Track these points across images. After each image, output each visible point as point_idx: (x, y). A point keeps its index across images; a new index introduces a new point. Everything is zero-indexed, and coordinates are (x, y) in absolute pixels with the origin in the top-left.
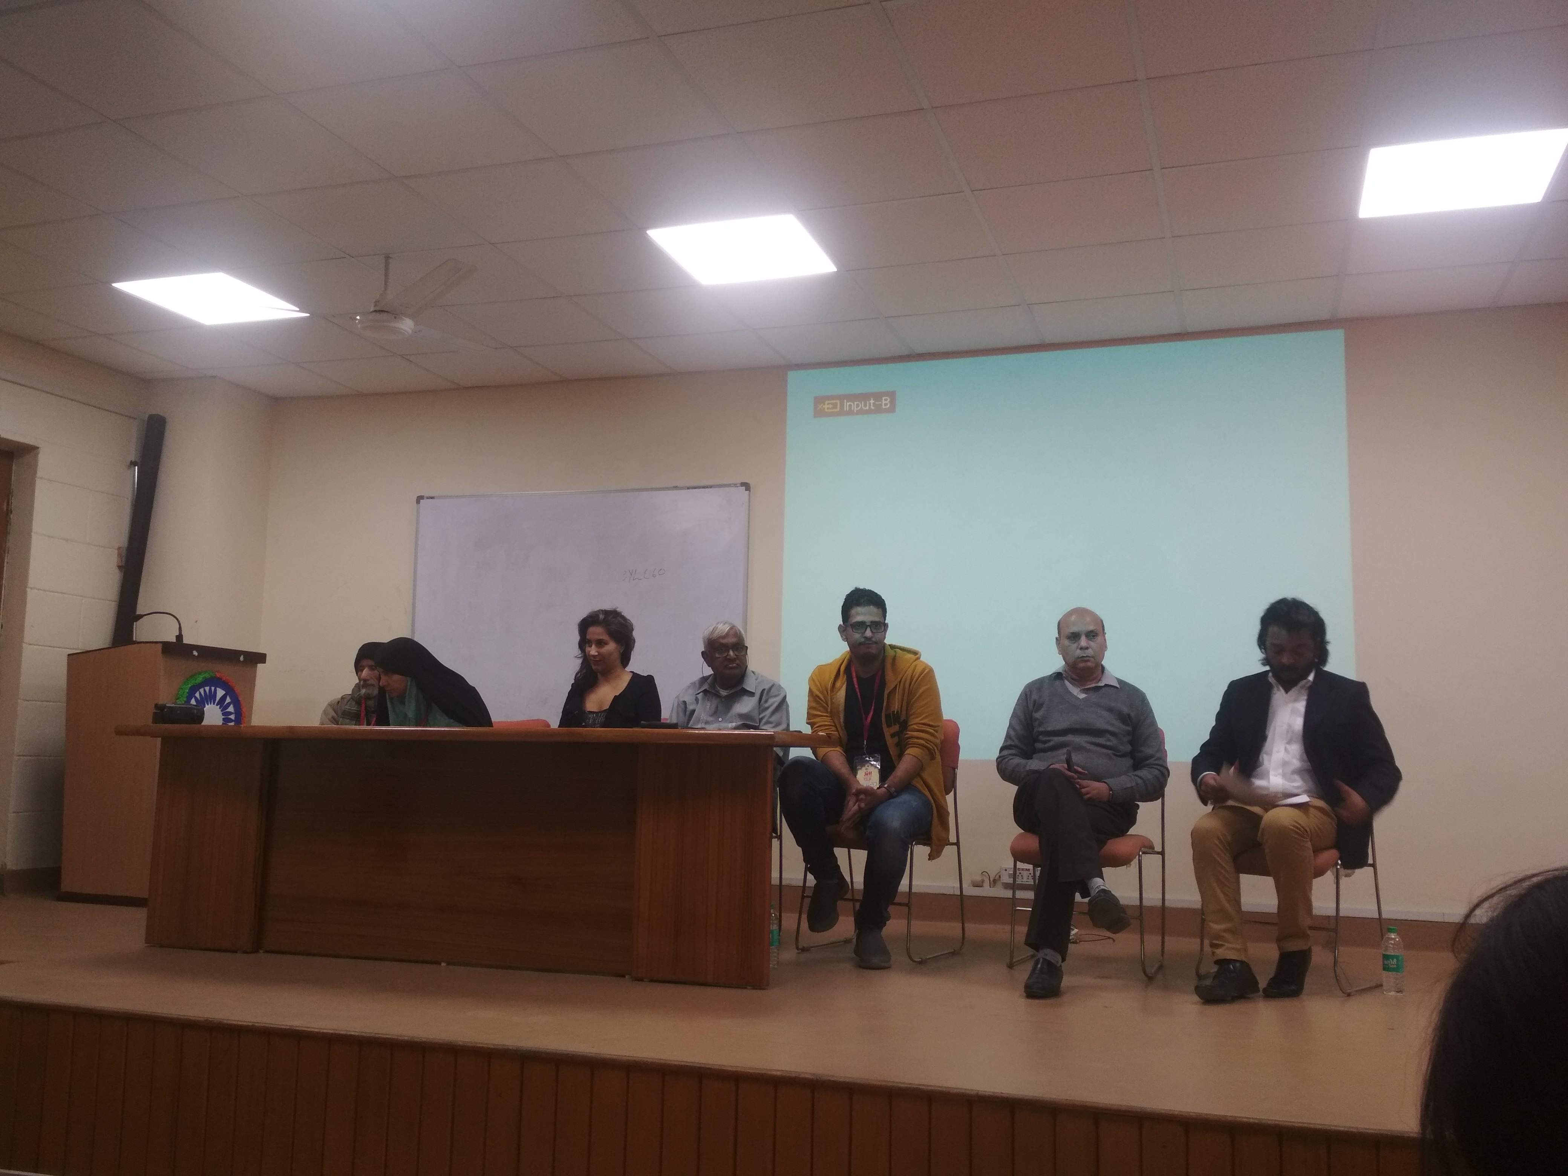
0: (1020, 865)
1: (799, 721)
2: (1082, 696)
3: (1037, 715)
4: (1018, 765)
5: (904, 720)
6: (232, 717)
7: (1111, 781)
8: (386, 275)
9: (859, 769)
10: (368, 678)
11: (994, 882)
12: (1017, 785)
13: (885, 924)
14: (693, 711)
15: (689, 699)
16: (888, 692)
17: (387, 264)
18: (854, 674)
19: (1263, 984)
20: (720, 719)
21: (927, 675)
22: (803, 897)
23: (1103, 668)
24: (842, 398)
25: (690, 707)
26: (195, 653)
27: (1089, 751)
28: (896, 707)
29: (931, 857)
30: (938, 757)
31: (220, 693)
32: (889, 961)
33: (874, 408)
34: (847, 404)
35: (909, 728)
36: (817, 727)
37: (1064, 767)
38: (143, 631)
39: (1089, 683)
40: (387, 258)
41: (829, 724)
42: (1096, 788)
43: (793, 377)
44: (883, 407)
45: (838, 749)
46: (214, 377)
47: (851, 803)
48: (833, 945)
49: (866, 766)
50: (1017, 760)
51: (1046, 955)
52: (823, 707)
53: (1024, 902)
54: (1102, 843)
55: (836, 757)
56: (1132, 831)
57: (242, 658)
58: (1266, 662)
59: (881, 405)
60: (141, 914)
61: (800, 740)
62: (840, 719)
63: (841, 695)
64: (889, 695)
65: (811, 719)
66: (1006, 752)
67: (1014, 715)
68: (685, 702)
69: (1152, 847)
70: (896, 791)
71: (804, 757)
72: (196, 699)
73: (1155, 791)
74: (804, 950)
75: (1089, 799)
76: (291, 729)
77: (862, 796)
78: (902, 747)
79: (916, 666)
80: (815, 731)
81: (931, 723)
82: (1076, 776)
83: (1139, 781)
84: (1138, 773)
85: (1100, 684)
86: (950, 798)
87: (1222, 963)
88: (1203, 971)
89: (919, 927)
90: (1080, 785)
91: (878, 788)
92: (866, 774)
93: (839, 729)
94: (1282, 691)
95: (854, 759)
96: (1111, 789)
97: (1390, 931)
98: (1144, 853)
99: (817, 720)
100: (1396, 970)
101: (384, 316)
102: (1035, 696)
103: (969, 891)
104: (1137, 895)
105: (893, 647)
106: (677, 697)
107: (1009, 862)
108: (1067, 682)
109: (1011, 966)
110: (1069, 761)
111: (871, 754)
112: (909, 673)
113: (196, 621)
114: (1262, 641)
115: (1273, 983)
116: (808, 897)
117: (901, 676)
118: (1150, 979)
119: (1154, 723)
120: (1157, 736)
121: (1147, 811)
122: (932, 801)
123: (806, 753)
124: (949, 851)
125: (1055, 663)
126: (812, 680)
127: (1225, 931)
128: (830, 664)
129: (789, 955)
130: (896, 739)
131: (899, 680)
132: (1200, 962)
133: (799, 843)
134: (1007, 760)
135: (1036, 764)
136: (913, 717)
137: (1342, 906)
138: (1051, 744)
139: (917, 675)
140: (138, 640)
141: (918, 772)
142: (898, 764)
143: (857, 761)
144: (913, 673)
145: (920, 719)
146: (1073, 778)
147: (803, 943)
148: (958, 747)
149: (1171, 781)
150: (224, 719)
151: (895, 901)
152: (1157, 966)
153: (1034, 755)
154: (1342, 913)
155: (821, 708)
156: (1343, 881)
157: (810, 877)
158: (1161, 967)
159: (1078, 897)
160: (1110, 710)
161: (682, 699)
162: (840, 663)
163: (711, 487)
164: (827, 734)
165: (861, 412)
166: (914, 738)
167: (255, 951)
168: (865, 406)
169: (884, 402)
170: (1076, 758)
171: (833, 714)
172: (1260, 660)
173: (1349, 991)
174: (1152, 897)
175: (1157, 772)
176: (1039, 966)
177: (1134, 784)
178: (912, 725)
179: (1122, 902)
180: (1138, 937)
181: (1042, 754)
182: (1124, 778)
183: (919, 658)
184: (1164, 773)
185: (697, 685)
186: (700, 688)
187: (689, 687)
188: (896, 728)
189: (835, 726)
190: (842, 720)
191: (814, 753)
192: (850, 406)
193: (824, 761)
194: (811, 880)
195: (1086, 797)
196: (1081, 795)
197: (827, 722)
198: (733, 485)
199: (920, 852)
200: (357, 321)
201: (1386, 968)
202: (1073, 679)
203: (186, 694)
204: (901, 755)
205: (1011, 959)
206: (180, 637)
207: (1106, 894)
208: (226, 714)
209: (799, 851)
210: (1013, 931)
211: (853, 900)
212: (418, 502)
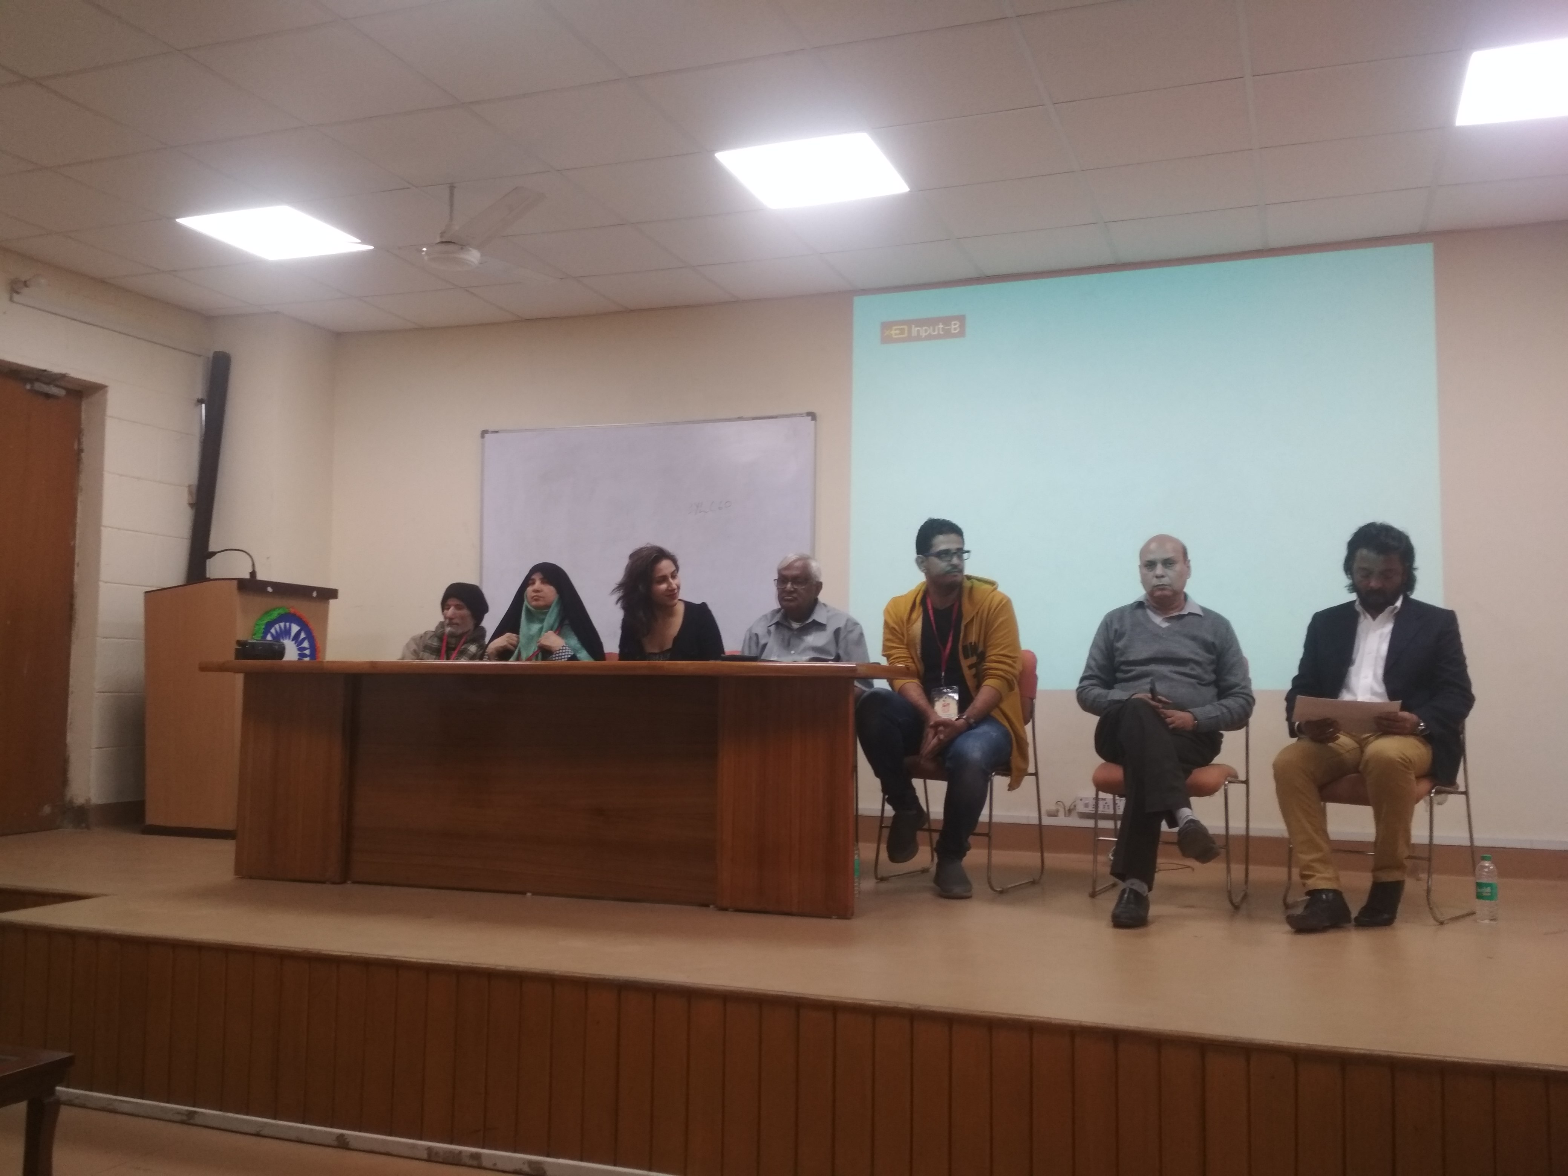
0: (1102, 795)
1: (875, 654)
2: (1165, 625)
3: (1119, 645)
4: (1099, 695)
5: (982, 652)
6: (307, 652)
7: (1197, 711)
8: (452, 205)
9: (936, 701)
10: (453, 617)
11: (1070, 812)
12: (1099, 716)
13: (964, 855)
14: (765, 645)
15: (761, 630)
16: (965, 623)
17: (452, 195)
18: (930, 606)
19: (1354, 913)
20: (793, 652)
21: (1005, 606)
22: (881, 827)
23: (1186, 597)
24: (909, 323)
25: (762, 642)
26: (270, 589)
27: (1172, 680)
28: (973, 638)
29: (1012, 787)
30: (1017, 689)
31: (295, 628)
32: (970, 891)
33: (942, 333)
34: (915, 330)
35: (988, 659)
36: (893, 659)
37: (1147, 696)
38: (216, 568)
39: (1172, 612)
40: (452, 188)
41: (905, 655)
42: (1180, 718)
43: (859, 302)
44: (953, 332)
45: (916, 681)
46: (276, 313)
47: (930, 736)
48: (911, 874)
49: (944, 697)
50: (1098, 691)
51: (1132, 884)
52: (899, 639)
53: (1105, 832)
54: (1188, 772)
55: (913, 689)
56: (1217, 760)
57: (315, 594)
58: (1353, 588)
59: (950, 329)
60: (228, 848)
61: (877, 671)
62: (916, 651)
63: (917, 627)
64: (966, 626)
65: (887, 651)
66: (1086, 683)
67: (1095, 645)
68: (757, 635)
69: (1236, 777)
70: (975, 722)
71: (882, 688)
72: (272, 635)
73: (1240, 721)
74: (882, 879)
75: (1174, 729)
76: (373, 664)
77: (941, 728)
78: (980, 679)
79: (993, 597)
80: (892, 663)
81: (1010, 654)
82: (1160, 705)
83: (1225, 710)
84: (1223, 702)
85: (1185, 612)
86: (1028, 728)
87: (1314, 894)
88: (1290, 900)
89: (1001, 857)
90: (1165, 714)
91: (957, 719)
92: (944, 706)
93: (916, 660)
94: (1368, 616)
95: (932, 689)
96: (1196, 719)
97: (1484, 859)
98: (1230, 782)
99: (893, 651)
100: (1490, 898)
101: (450, 247)
102: (1116, 626)
103: (1047, 821)
104: (1223, 824)
105: (969, 578)
106: (750, 630)
107: (1089, 792)
108: (1150, 613)
109: (1093, 895)
110: (1152, 691)
111: (949, 685)
112: (987, 603)
113: (268, 558)
114: (1349, 566)
115: (1364, 911)
116: (886, 827)
117: (978, 607)
118: (1236, 908)
119: (1238, 651)
120: (1241, 664)
121: (1231, 740)
122: (1011, 731)
123: (881, 684)
124: (1028, 782)
125: (1136, 592)
126: (887, 612)
127: (1313, 861)
128: (905, 596)
129: (867, 884)
130: (974, 671)
131: (976, 611)
132: (1288, 889)
133: (877, 774)
134: (1087, 690)
135: (1118, 694)
136: (991, 648)
137: (1436, 833)
138: (1133, 673)
139: (995, 606)
140: (212, 577)
141: (996, 702)
142: (976, 695)
143: (934, 693)
144: (990, 604)
145: (998, 649)
146: (1157, 707)
147: (882, 872)
148: (1035, 678)
149: (1257, 710)
150: (300, 655)
151: (974, 832)
152: (1242, 894)
153: (1116, 685)
154: (1436, 841)
155: (897, 640)
156: (1436, 808)
157: (889, 808)
158: (1245, 897)
159: (1164, 826)
160: (1194, 638)
161: (754, 631)
162: (917, 593)
163: (776, 417)
164: (906, 665)
165: (930, 337)
166: (992, 669)
167: (343, 882)
168: (934, 331)
169: (953, 327)
170: (1160, 687)
171: (909, 646)
172: (1346, 587)
173: (1441, 919)
174: (1237, 826)
175: (1241, 701)
176: (1126, 896)
177: (1219, 713)
178: (990, 656)
179: (1211, 831)
180: (1224, 866)
181: (1123, 684)
182: (1208, 708)
183: (996, 589)
184: (1249, 702)
185: (769, 617)
186: (771, 621)
187: (760, 619)
188: (973, 660)
189: (912, 658)
190: (919, 652)
191: (891, 685)
192: (918, 331)
193: (901, 692)
194: (889, 811)
195: (1171, 726)
196: (1166, 725)
197: (904, 653)
198: (798, 415)
199: (1000, 782)
200: (423, 253)
201: (1479, 896)
202: (1154, 607)
203: (262, 630)
204: (978, 687)
205: (1094, 888)
206: (253, 574)
207: (1194, 823)
208: (301, 649)
209: (877, 783)
210: (1095, 861)
211: (930, 830)
212: (483, 436)
